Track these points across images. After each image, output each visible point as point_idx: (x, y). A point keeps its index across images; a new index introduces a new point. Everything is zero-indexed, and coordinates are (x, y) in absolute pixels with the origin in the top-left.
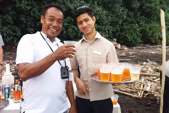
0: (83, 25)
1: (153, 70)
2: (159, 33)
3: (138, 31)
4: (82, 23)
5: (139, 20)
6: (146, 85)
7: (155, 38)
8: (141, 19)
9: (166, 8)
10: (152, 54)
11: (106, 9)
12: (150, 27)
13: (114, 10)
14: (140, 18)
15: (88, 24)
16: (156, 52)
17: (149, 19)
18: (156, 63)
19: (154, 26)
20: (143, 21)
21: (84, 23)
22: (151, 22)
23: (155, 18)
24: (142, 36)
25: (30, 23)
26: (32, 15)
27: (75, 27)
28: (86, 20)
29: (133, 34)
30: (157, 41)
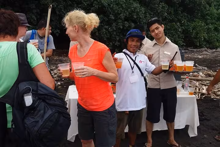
0: (155, 32)
1: (204, 75)
2: (204, 34)
3: (180, 32)
4: (155, 31)
5: (180, 17)
6: (201, 89)
7: (199, 40)
8: (182, 17)
9: (212, 2)
10: (199, 58)
11: (143, 5)
12: (194, 26)
13: (152, 6)
14: (181, 15)
15: (159, 31)
16: (203, 56)
17: (192, 17)
18: (206, 68)
19: (199, 26)
20: (186, 19)
21: (155, 30)
22: (194, 20)
23: (198, 15)
24: (183, 37)
25: (55, 23)
26: (58, 13)
27: (109, 28)
28: (157, 28)
29: (174, 35)
30: (202, 43)
